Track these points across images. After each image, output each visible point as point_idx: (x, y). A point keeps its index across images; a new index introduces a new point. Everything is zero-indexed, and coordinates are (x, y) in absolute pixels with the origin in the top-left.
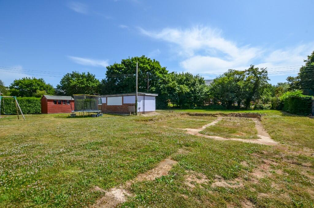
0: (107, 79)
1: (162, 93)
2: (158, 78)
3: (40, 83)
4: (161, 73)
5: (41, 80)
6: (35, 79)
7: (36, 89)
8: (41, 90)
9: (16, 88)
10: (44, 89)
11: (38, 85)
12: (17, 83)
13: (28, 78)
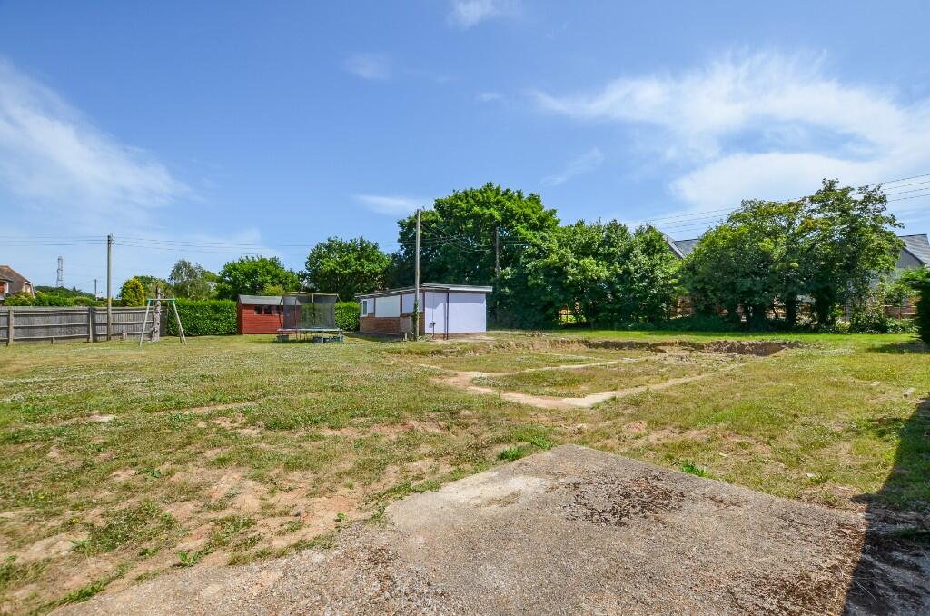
0: (403, 252)
1: (529, 284)
2: (524, 241)
3: (272, 268)
4: (534, 227)
5: (273, 262)
6: (262, 260)
7: (264, 282)
8: (273, 284)
9: (227, 282)
10: (280, 282)
11: (269, 272)
12: (230, 269)
13: (250, 258)
